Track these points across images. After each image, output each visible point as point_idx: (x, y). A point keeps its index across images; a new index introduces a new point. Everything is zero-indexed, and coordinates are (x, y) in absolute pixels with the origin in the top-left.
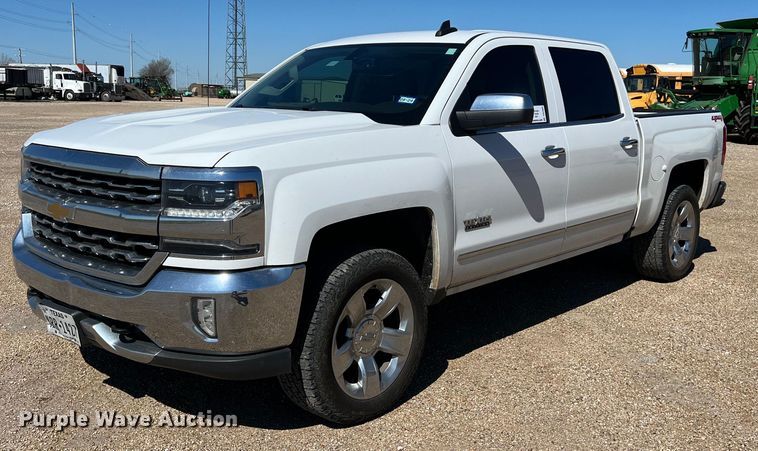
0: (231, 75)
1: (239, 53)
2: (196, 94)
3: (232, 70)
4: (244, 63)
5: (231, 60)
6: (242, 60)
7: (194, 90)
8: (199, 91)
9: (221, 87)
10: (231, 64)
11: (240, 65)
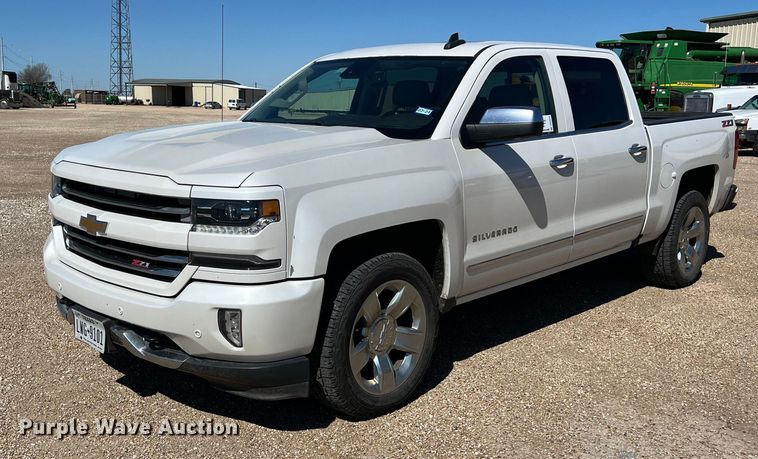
0: (116, 80)
1: (124, 57)
2: (80, 100)
3: (117, 76)
4: (130, 68)
5: (116, 65)
6: (127, 64)
7: (77, 96)
8: (84, 97)
9: (105, 93)
10: (116, 70)
11: (125, 70)
